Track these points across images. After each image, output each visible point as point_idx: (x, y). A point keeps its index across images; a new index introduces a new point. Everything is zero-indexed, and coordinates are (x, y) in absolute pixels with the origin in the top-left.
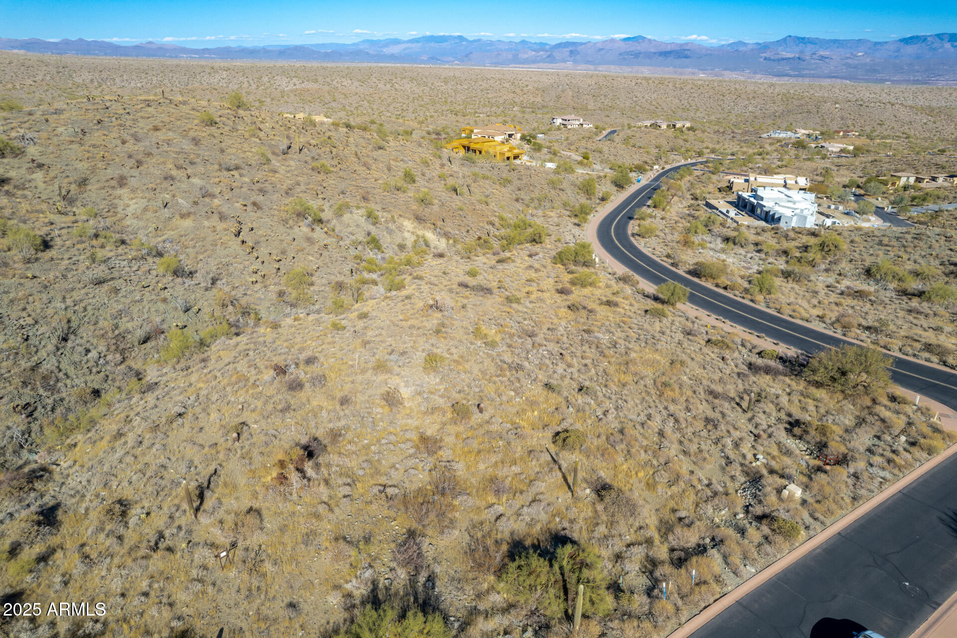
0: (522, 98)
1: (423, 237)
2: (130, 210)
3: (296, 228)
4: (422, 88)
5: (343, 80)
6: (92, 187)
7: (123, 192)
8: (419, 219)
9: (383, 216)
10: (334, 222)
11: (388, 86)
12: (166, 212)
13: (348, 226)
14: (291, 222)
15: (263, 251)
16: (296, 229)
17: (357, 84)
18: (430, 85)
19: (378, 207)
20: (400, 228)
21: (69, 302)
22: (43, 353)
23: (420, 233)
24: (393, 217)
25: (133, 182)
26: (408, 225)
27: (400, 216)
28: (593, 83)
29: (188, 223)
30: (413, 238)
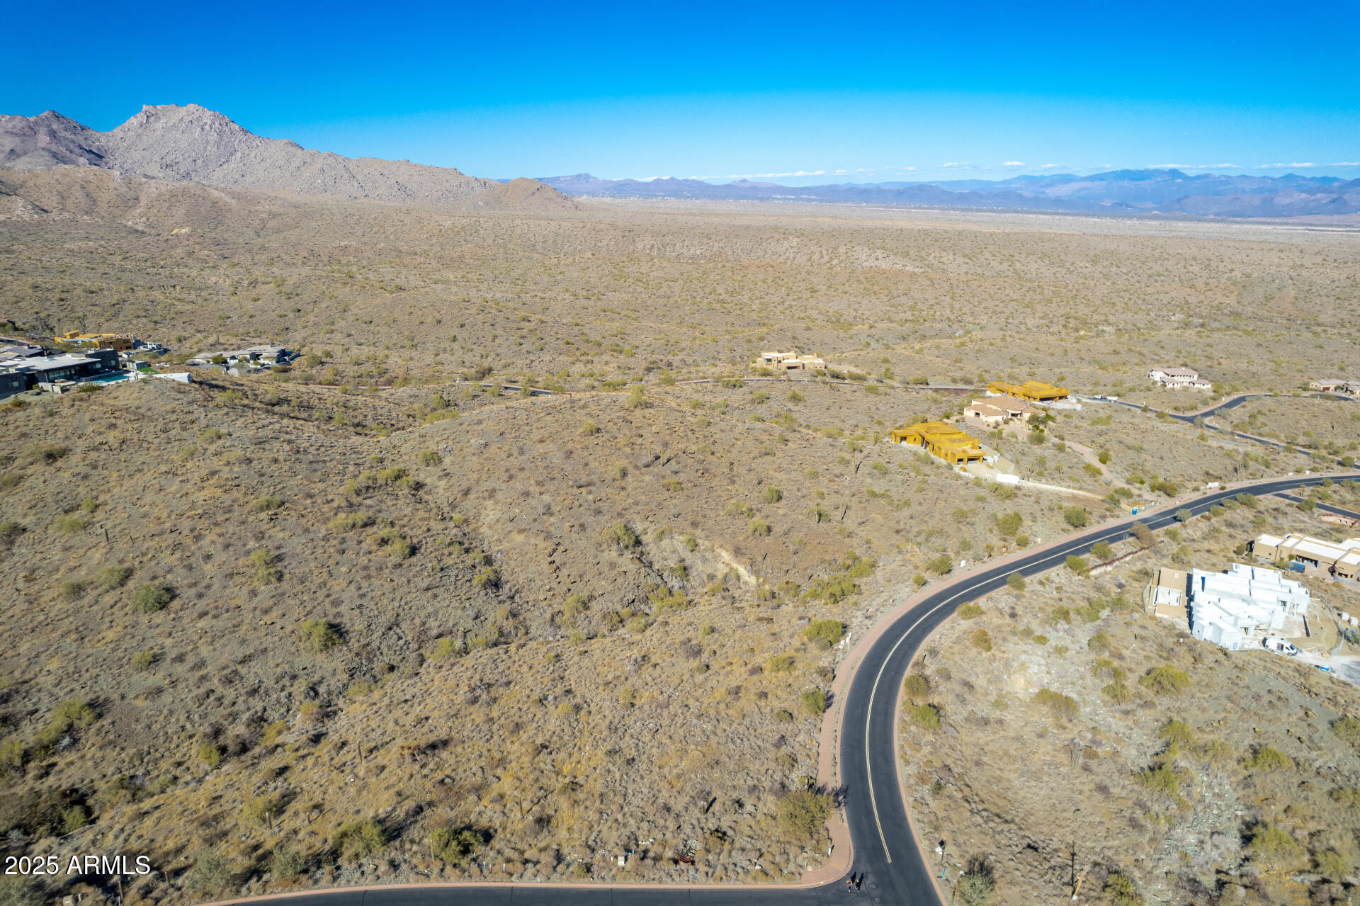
0: (1202, 297)
1: (737, 570)
2: (488, 519)
3: (607, 551)
4: (1055, 269)
5: (944, 254)
6: (472, 496)
7: (490, 503)
8: (738, 552)
9: (703, 544)
10: (651, 545)
11: (1006, 264)
12: (510, 526)
13: (664, 550)
14: (605, 546)
15: (565, 572)
16: (605, 554)
17: (961, 260)
18: (1068, 265)
19: (703, 534)
20: (717, 558)
21: (403, 603)
22: (374, 636)
23: (735, 565)
24: (713, 546)
25: (499, 496)
26: (726, 556)
27: (721, 546)
28: (1343, 276)
29: (519, 538)
30: (726, 570)
